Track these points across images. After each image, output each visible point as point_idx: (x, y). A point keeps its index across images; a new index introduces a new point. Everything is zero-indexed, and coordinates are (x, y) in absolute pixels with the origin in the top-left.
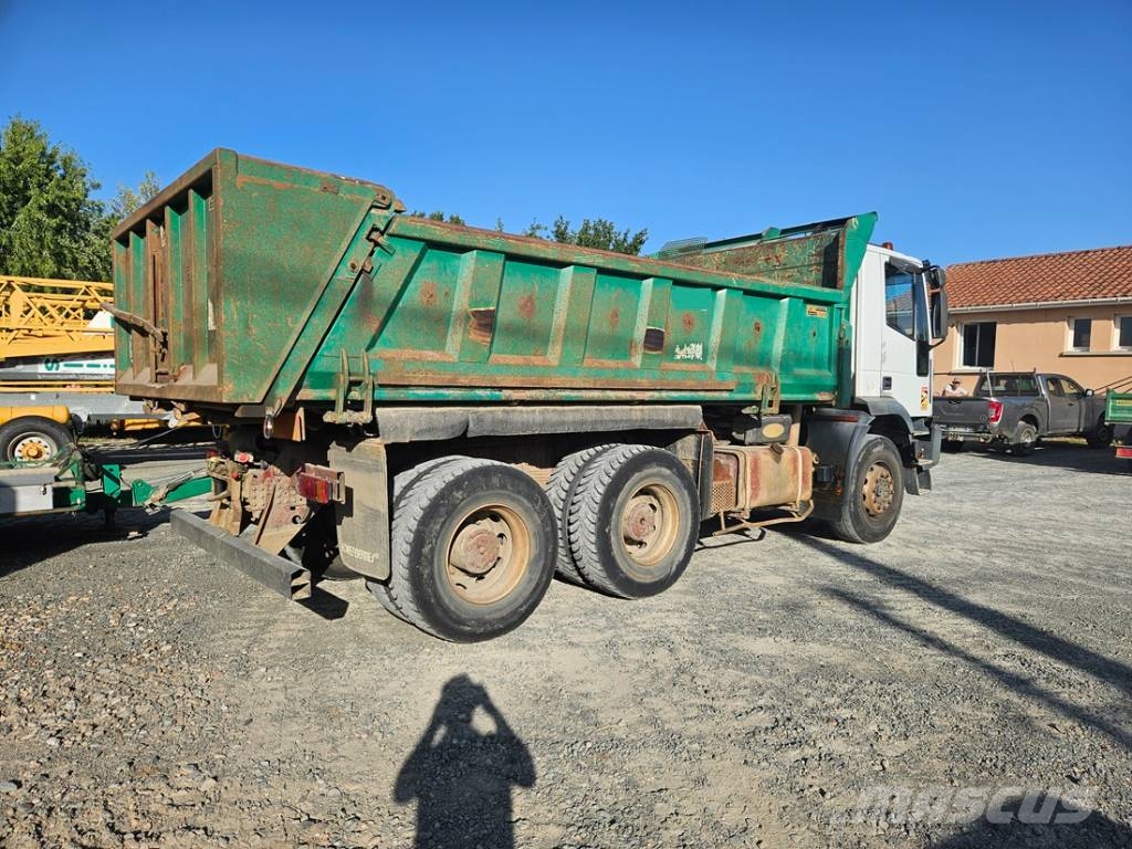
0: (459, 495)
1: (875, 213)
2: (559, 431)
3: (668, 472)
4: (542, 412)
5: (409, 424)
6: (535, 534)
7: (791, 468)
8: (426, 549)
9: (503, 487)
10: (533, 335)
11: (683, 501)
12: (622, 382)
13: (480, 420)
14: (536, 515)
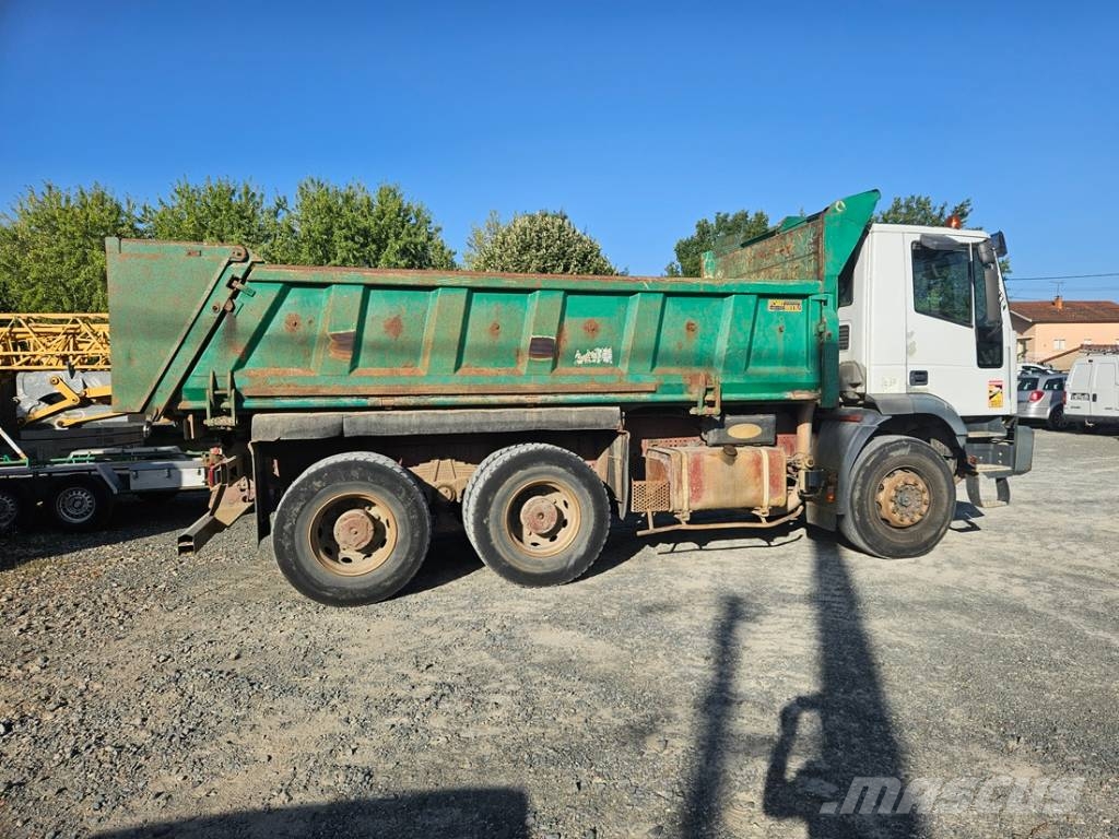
0: (317, 484)
1: (876, 191)
3: (561, 470)
4: (420, 416)
5: (279, 427)
7: (751, 470)
9: (363, 479)
10: (403, 349)
11: (584, 498)
12: (506, 386)
13: (353, 423)
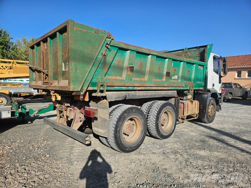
0: (126, 115)
1: (212, 44)
2: (147, 97)
3: (171, 107)
4: (143, 93)
5: (113, 96)
6: (142, 124)
7: (195, 106)
8: (118, 129)
9: (136, 112)
10: (141, 73)
11: (174, 115)
12: (161, 85)
13: (129, 95)
14: (143, 119)
